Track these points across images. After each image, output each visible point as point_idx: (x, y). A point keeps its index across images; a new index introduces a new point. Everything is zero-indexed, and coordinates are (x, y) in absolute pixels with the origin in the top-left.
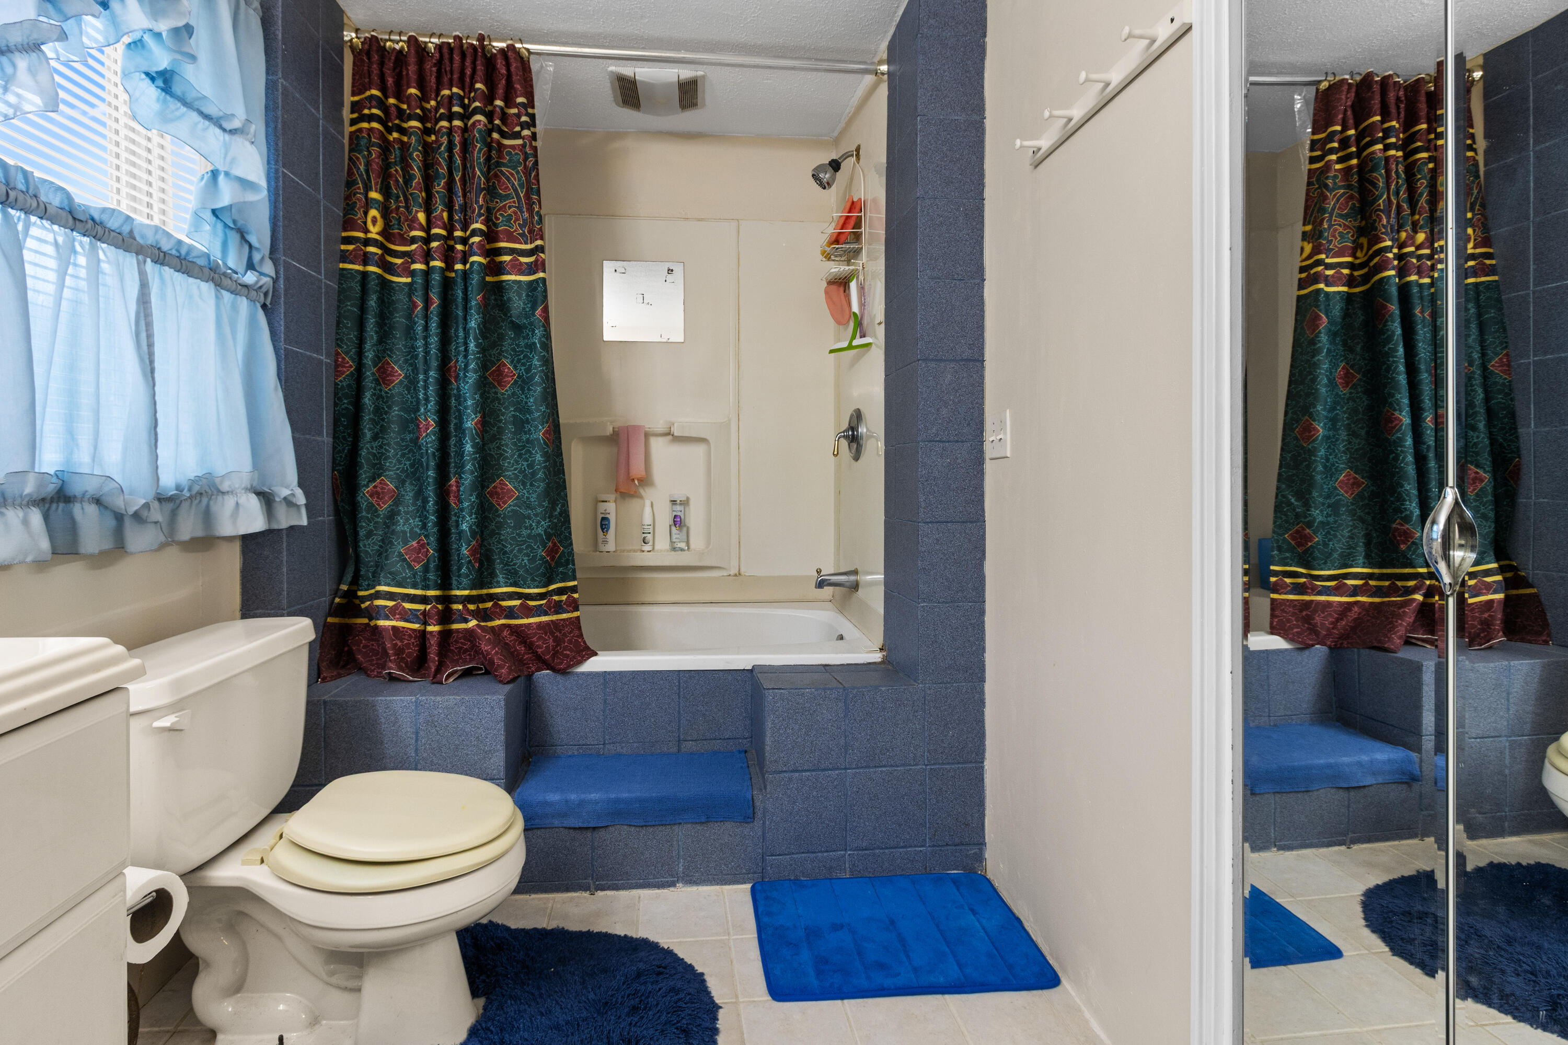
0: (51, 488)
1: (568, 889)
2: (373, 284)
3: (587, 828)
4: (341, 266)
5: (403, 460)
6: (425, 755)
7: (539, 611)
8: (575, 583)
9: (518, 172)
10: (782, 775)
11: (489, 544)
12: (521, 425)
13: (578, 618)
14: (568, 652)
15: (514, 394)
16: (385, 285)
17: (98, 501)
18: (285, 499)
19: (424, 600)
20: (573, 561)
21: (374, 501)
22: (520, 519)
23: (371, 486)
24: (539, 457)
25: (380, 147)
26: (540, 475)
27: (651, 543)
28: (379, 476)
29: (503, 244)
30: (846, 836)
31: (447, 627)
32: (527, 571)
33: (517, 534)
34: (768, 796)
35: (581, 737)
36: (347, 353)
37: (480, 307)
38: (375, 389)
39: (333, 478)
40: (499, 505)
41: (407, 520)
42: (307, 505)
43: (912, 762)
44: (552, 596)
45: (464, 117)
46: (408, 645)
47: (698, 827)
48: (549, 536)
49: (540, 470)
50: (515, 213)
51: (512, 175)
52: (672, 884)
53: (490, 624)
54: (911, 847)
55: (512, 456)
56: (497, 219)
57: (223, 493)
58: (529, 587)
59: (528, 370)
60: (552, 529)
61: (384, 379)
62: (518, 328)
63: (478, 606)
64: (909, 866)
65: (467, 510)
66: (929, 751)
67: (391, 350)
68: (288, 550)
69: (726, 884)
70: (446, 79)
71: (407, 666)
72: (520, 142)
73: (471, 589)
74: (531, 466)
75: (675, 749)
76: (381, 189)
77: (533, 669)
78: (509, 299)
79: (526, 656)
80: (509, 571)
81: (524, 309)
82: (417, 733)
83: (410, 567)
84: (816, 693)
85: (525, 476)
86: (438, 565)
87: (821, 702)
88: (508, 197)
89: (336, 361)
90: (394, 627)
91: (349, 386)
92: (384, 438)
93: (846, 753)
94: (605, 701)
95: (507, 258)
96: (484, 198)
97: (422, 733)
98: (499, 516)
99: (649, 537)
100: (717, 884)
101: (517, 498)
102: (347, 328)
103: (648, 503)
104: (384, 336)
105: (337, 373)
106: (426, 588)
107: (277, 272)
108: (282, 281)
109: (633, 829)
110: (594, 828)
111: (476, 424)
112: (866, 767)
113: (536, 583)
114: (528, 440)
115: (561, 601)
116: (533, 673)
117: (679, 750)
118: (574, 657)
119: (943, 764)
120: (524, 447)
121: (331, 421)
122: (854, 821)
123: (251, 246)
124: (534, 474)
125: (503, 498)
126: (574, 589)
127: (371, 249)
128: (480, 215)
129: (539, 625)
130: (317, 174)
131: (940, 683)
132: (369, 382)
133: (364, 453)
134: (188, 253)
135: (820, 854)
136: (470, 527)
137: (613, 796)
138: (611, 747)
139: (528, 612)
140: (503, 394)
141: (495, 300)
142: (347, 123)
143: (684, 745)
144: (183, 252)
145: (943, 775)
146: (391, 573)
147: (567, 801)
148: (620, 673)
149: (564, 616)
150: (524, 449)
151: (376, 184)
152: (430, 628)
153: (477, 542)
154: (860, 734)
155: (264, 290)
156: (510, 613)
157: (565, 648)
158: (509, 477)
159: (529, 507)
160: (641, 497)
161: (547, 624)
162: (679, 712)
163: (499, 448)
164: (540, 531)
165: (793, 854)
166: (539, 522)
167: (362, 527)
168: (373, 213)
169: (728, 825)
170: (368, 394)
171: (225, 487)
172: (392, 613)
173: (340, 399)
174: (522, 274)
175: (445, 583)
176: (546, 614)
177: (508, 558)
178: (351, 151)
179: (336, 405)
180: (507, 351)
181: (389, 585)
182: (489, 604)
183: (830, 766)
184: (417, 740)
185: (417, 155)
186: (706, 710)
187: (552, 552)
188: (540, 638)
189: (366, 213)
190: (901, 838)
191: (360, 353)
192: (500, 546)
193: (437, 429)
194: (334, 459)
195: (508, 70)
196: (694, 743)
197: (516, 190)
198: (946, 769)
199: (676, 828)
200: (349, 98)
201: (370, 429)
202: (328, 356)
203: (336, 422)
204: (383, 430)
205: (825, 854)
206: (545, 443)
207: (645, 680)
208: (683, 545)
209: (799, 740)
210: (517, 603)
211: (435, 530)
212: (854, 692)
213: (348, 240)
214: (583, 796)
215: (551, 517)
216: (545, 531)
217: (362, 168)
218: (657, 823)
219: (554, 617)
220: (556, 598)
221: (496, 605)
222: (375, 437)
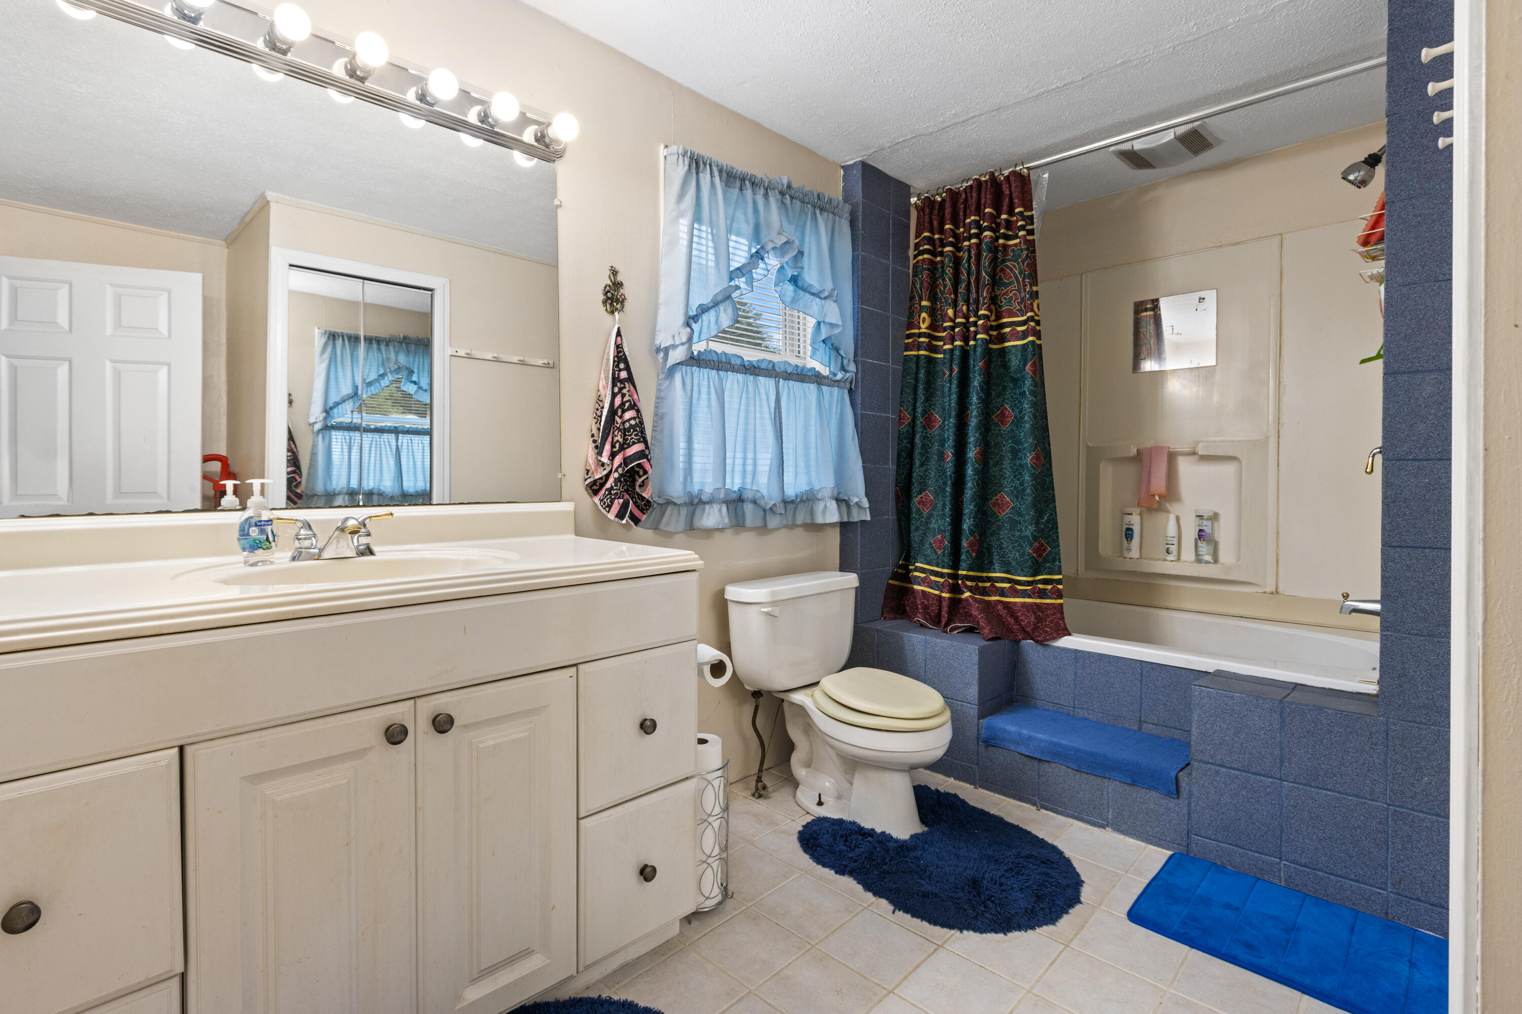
0: (734, 496)
1: (1020, 799)
2: (922, 363)
3: (1035, 759)
4: (906, 353)
5: (939, 480)
6: (930, 676)
7: (1024, 594)
8: (1061, 577)
9: (1018, 264)
10: (1209, 766)
11: (990, 541)
12: (1015, 453)
13: (1061, 605)
14: (1048, 629)
15: (1012, 430)
16: (930, 361)
17: (754, 502)
18: (857, 503)
19: (940, 575)
20: (1060, 559)
21: (920, 507)
22: (1014, 524)
23: (919, 497)
24: (1027, 477)
25: (928, 269)
26: (1028, 491)
27: (1175, 553)
28: (924, 490)
29: (1005, 320)
30: (1281, 845)
31: (958, 596)
32: (1018, 563)
33: (1012, 535)
34: (1194, 781)
35: (1055, 697)
36: (906, 410)
37: (981, 371)
38: (922, 433)
39: (896, 492)
40: (999, 513)
41: (937, 520)
42: (870, 508)
43: (1368, 796)
44: (1037, 584)
45: (977, 236)
46: (932, 605)
47: (1126, 787)
48: (1035, 538)
49: (1028, 487)
50: (1015, 295)
51: (1014, 266)
52: (1103, 826)
53: (986, 598)
54: (1365, 884)
55: (1010, 477)
56: (1001, 302)
57: (819, 500)
58: (1019, 576)
59: (1020, 412)
60: (1038, 532)
61: (929, 426)
62: (1015, 381)
63: (977, 584)
64: (1363, 902)
65: (967, 515)
66: (1392, 790)
67: (935, 405)
68: (861, 535)
69: (1151, 844)
70: (968, 212)
71: (930, 618)
72: (1017, 241)
73: (968, 571)
74: (1022, 484)
75: (1136, 727)
76: (929, 298)
77: (1020, 637)
78: (1009, 360)
79: (1015, 627)
80: (1004, 562)
81: (1019, 366)
82: (926, 661)
83: (936, 552)
84: (1247, 699)
85: (1018, 492)
86: (950, 553)
87: (1252, 709)
88: (1010, 283)
89: (900, 416)
90: (923, 591)
91: (907, 431)
92: (927, 465)
93: (1281, 765)
94: (1076, 673)
95: (1007, 330)
96: (987, 292)
97: (928, 661)
98: (999, 521)
99: (1173, 548)
100: (1143, 841)
101: (1012, 508)
102: (907, 393)
103: (1172, 518)
104: (929, 397)
105: (900, 424)
106: (943, 567)
107: (857, 369)
108: (860, 373)
109: (1070, 770)
110: (1040, 760)
111: (975, 454)
112: (1305, 785)
113: (1024, 573)
114: (1020, 464)
115: (1047, 589)
116: (1020, 641)
117: (1140, 729)
118: (1051, 634)
119: (1413, 809)
120: (1017, 469)
121: (896, 454)
122: (1291, 834)
123: (842, 357)
124: (1024, 490)
125: (1003, 507)
126: (1059, 582)
127: (922, 340)
128: (984, 304)
129: (1024, 604)
130: (887, 300)
131: (1411, 722)
132: (919, 429)
133: (915, 475)
134: (802, 371)
135: (1250, 852)
136: (969, 527)
137: (1054, 740)
138: (1079, 711)
139: (1017, 593)
140: (1005, 431)
141: (1001, 361)
142: (911, 257)
143: (1144, 725)
144: (799, 371)
145: (1413, 821)
146: (924, 555)
147: (1020, 734)
148: (1089, 653)
149: (1048, 601)
150: (1017, 471)
151: (925, 296)
152: (944, 595)
153: (974, 538)
154: (1299, 750)
155: (849, 380)
156: (1002, 592)
157: (1046, 626)
158: (1007, 493)
159: (1020, 515)
160: (1168, 512)
161: (1031, 604)
162: (1141, 697)
163: (1000, 471)
164: (1028, 533)
165: (1220, 841)
166: (1027, 527)
167: (913, 524)
168: (924, 315)
169: (1154, 794)
170: (918, 436)
171: (819, 496)
172: (923, 582)
173: (901, 441)
174: (1019, 339)
175: (955, 566)
176: (1030, 597)
177: (1004, 552)
178: (914, 276)
179: (899, 444)
180: (1008, 399)
181: (922, 563)
182: (988, 584)
183: (1263, 773)
184: (925, 665)
185: (949, 271)
186: (1167, 701)
187: (1039, 550)
188: (1023, 614)
189: (919, 316)
190: (1351, 870)
191: (914, 410)
192: (998, 543)
193: (953, 459)
194: (897, 480)
195: (1010, 191)
196: (1154, 726)
197: (1016, 277)
198: (1418, 816)
199: (1106, 781)
200: (913, 241)
201: (919, 459)
202: (893, 413)
203: (899, 455)
204: (927, 459)
205: (1256, 855)
206: (1032, 466)
207: (1110, 663)
208: (1208, 558)
209: (1227, 738)
210: (1007, 585)
211: (949, 528)
212: (1293, 707)
213: (909, 336)
214: (1032, 734)
215: (1037, 523)
216: (1032, 534)
217: (918, 286)
218: (1089, 772)
219: (1038, 601)
220: (1040, 586)
221: (992, 585)
222: (922, 465)
